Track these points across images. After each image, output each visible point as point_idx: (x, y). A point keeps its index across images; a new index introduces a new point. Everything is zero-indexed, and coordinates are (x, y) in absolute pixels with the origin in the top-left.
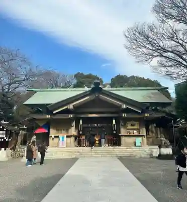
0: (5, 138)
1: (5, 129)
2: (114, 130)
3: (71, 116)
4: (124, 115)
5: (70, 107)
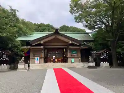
0: (6, 59)
1: (6, 54)
2: (65, 54)
3: (42, 47)
4: (70, 47)
5: (42, 42)
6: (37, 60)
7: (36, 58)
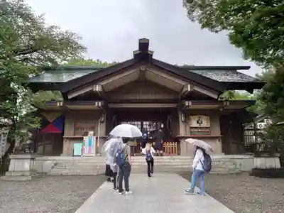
3: (99, 104)
4: (188, 103)
5: (98, 88)
7: (86, 139)
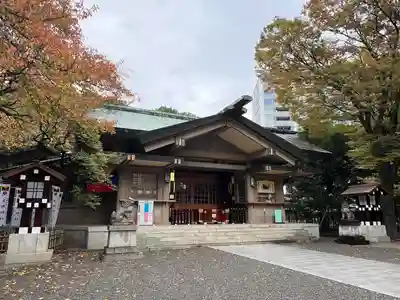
0: (44, 201)
1: (47, 178)
3: (178, 161)
4: (268, 169)
5: (181, 142)
6: (146, 210)
7: (142, 203)
